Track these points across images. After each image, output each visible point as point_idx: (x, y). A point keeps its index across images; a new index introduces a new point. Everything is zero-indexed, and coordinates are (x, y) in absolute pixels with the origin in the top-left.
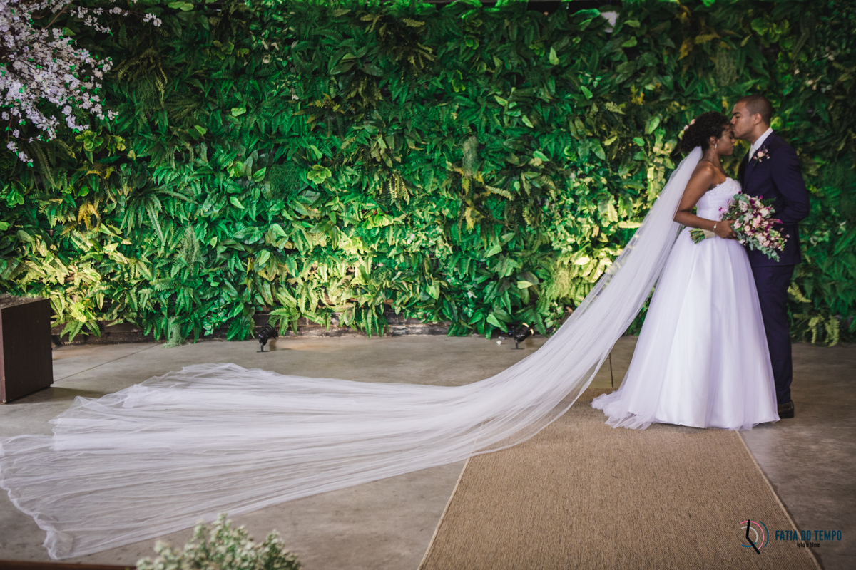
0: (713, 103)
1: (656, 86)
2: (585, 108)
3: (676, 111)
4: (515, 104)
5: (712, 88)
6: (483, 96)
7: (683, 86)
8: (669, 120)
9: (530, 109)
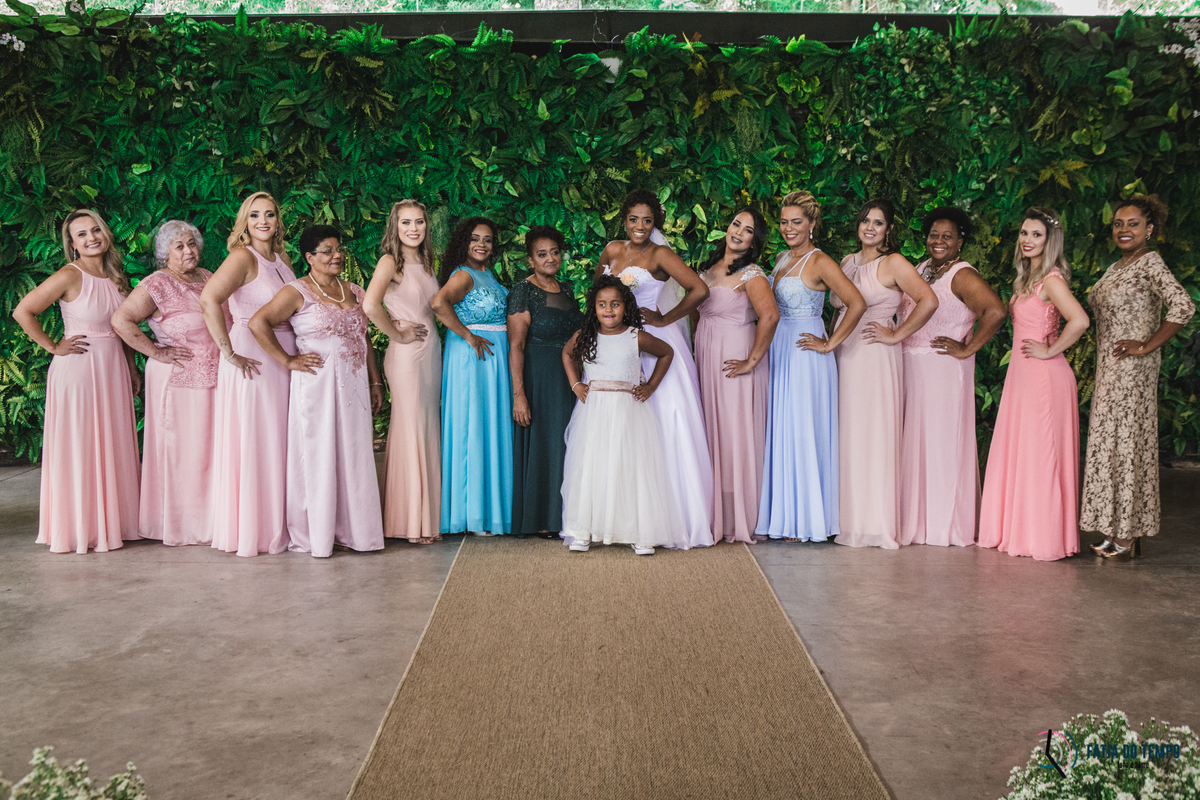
0: (733, 172)
1: (667, 150)
2: (582, 174)
3: (690, 180)
4: (496, 167)
5: (732, 153)
6: (456, 156)
7: (699, 151)
8: (681, 191)
9: (515, 174)
